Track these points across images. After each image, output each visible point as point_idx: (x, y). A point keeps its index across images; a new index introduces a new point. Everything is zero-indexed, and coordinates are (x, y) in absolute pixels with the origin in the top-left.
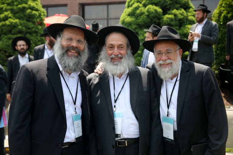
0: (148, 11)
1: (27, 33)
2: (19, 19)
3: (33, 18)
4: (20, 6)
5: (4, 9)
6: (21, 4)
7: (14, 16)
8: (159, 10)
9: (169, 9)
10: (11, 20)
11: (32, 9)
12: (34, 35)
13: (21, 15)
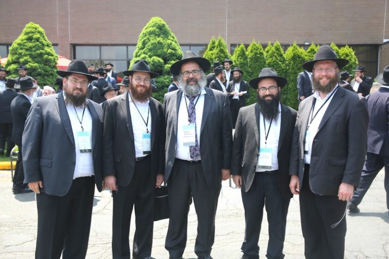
0: (153, 61)
1: (45, 75)
2: (38, 63)
3: (50, 62)
4: (38, 52)
5: (23, 54)
6: (39, 50)
7: (34, 61)
8: (162, 61)
9: (169, 60)
10: (31, 64)
11: (49, 54)
12: (51, 77)
13: (40, 59)
